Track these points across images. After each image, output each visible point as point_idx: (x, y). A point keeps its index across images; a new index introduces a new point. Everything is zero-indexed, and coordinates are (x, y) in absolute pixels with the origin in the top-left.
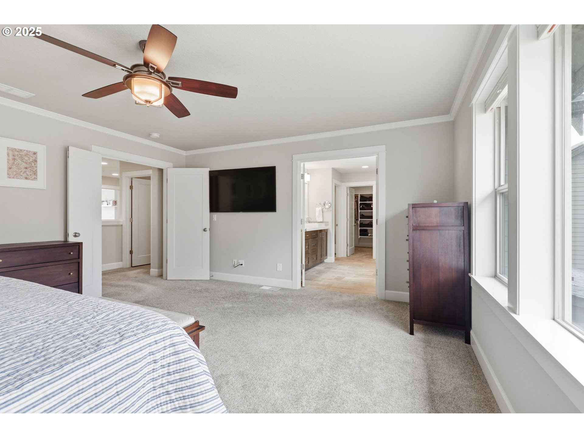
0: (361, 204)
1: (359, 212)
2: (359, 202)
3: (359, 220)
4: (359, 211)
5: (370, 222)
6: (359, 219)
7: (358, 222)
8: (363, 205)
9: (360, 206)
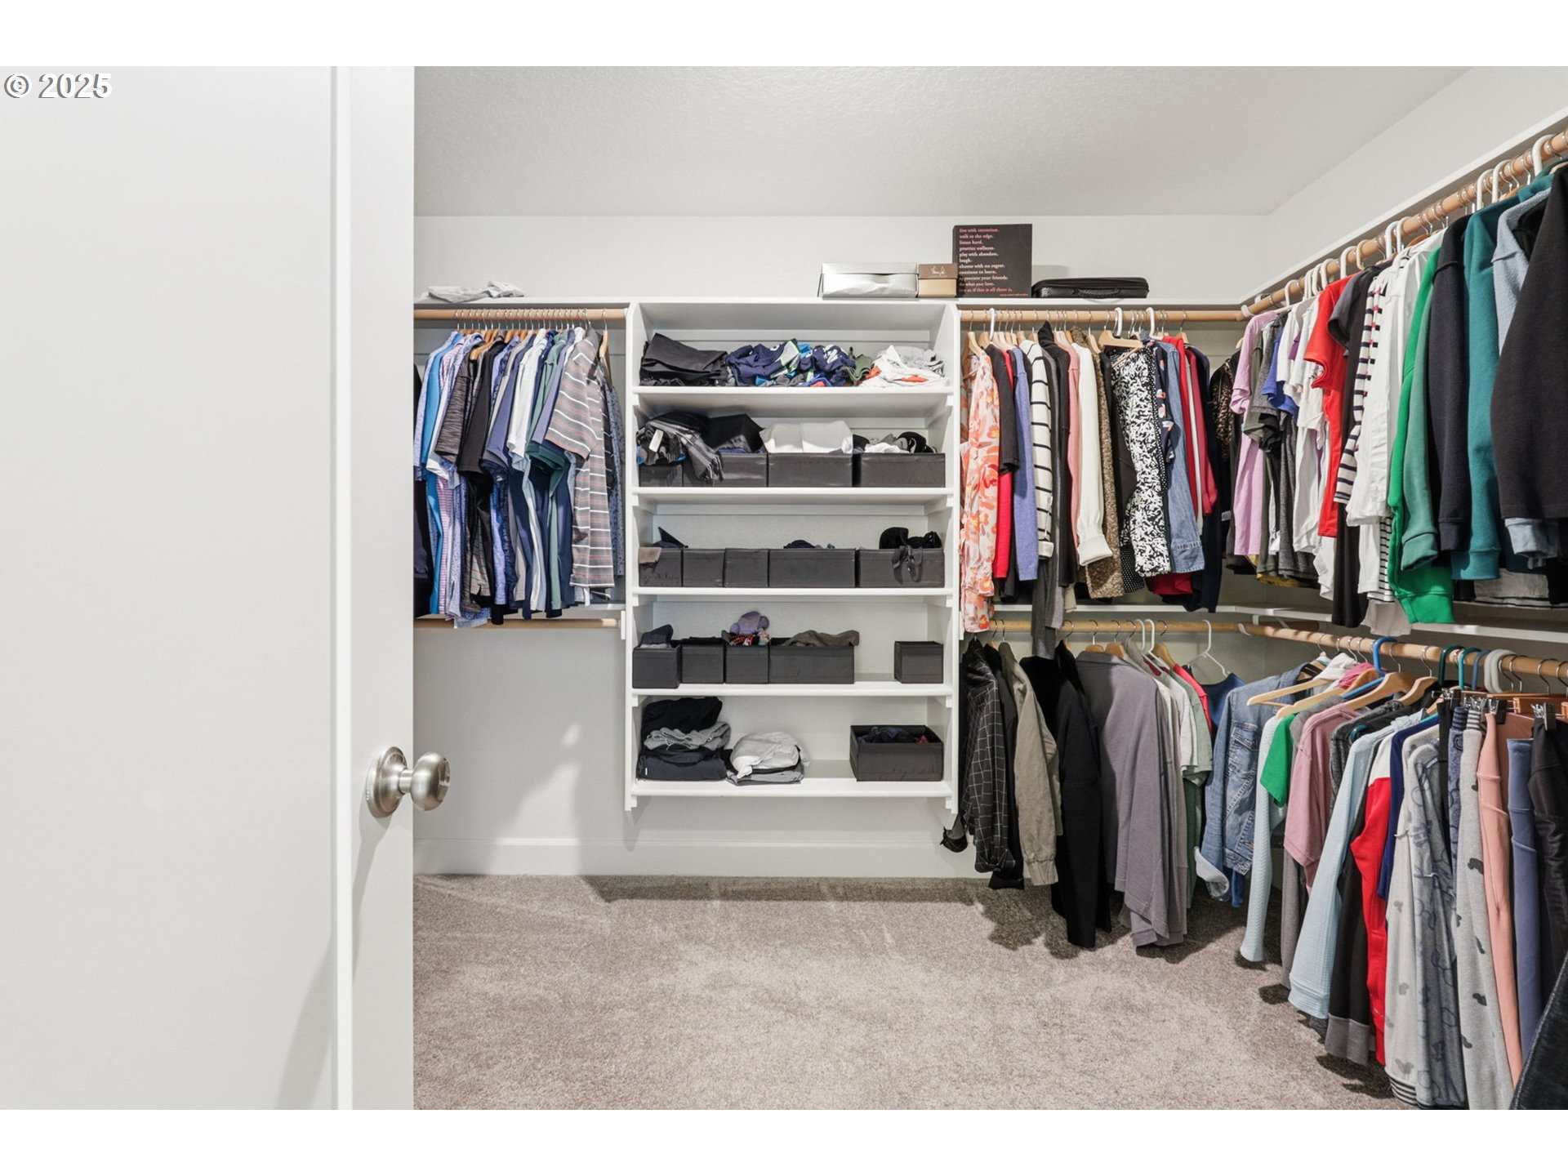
0: (652, 413)
1: (632, 501)
2: (634, 392)
3: (632, 601)
4: (633, 490)
5: (749, 616)
6: (634, 589)
7: (616, 615)
8: (672, 429)
9: (643, 440)
